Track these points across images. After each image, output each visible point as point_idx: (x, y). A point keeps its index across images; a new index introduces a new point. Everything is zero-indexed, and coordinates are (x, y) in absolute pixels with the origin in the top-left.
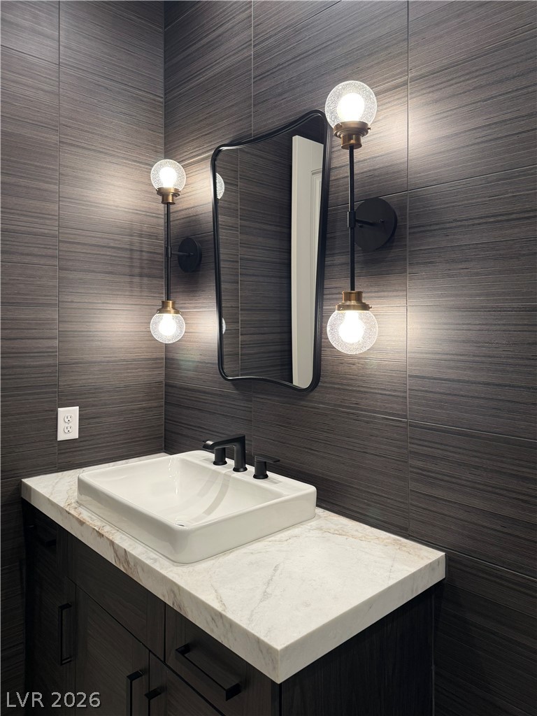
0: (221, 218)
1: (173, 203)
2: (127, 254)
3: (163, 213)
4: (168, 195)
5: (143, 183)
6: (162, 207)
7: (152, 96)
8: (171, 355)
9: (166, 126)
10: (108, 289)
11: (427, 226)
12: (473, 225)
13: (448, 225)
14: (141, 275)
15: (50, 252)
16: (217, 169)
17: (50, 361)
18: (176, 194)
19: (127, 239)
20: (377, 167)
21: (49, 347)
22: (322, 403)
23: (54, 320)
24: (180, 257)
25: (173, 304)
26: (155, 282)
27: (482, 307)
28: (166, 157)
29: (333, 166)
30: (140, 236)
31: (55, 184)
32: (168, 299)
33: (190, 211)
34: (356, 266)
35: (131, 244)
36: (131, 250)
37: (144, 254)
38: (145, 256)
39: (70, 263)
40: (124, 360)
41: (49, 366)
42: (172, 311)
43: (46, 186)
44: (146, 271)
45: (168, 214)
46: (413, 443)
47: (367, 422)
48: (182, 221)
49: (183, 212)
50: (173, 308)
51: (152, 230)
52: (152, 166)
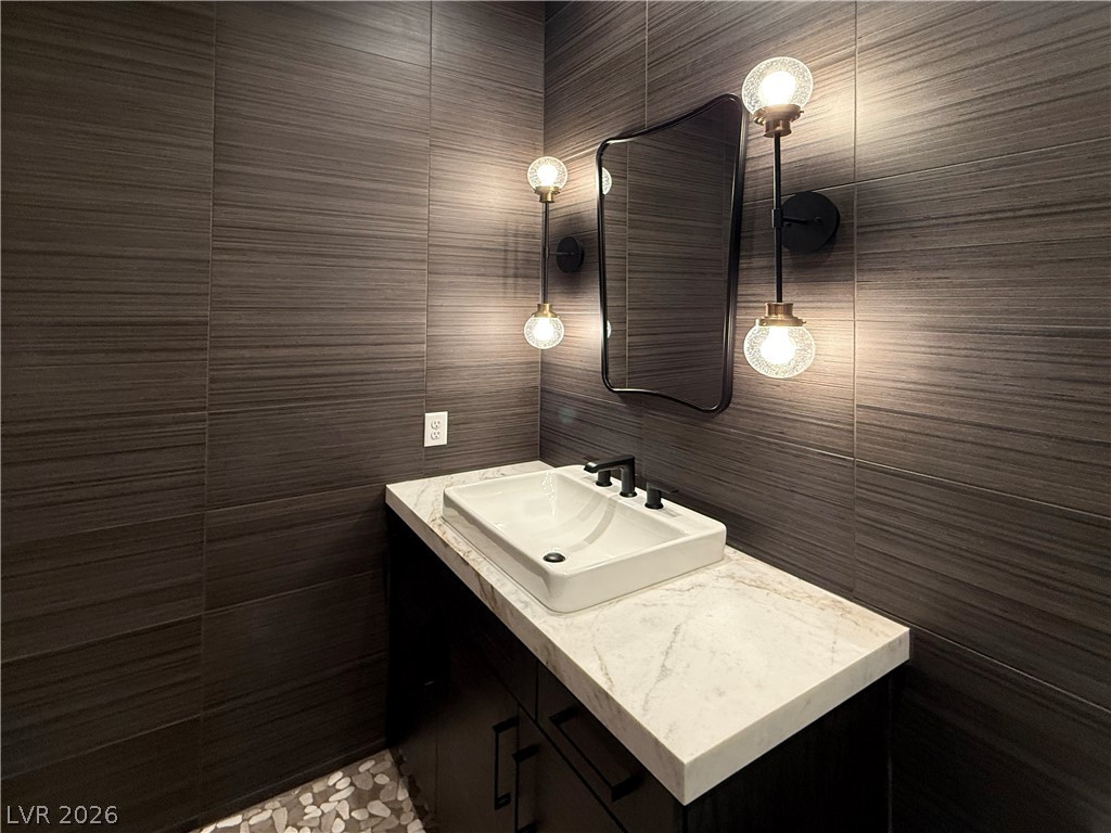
0: (606, 213)
1: (553, 202)
2: (502, 256)
3: (541, 211)
4: (547, 194)
5: (520, 181)
6: (541, 206)
7: (530, 93)
8: (547, 359)
9: (546, 122)
10: (480, 292)
11: (885, 224)
12: (957, 223)
13: (916, 224)
14: (516, 276)
15: (419, 257)
16: (604, 162)
17: (417, 366)
18: (556, 192)
19: (501, 240)
20: (811, 155)
21: (416, 352)
22: (733, 428)
23: (423, 324)
24: (558, 256)
25: (551, 306)
26: (531, 282)
27: (970, 328)
28: (545, 154)
29: (749, 155)
30: (516, 235)
31: (425, 188)
32: (545, 301)
33: (571, 208)
34: (784, 270)
35: (506, 244)
36: (505, 251)
37: (519, 254)
38: (520, 255)
39: (440, 267)
40: (495, 365)
41: (417, 371)
42: (550, 315)
43: (414, 190)
44: (521, 271)
45: (546, 212)
46: (862, 488)
47: (797, 456)
48: (562, 219)
49: (564, 210)
50: (551, 311)
51: (530, 230)
52: (530, 164)
